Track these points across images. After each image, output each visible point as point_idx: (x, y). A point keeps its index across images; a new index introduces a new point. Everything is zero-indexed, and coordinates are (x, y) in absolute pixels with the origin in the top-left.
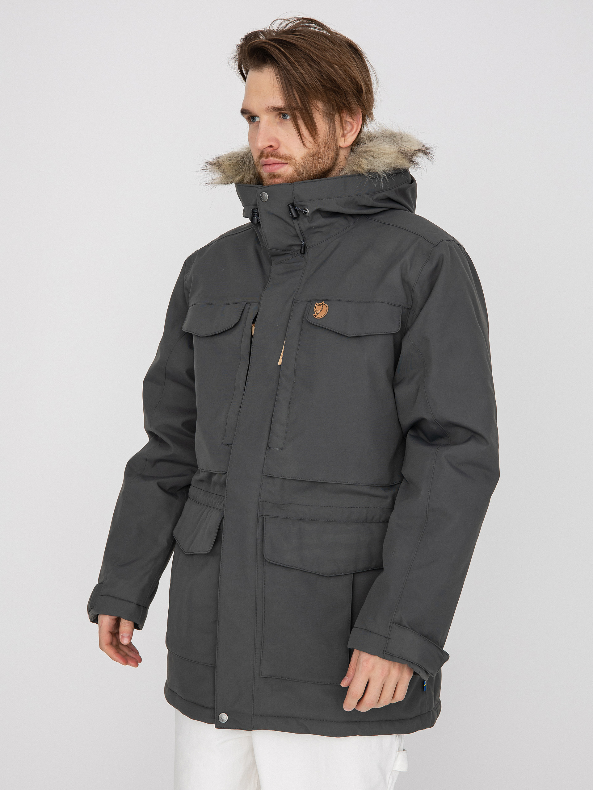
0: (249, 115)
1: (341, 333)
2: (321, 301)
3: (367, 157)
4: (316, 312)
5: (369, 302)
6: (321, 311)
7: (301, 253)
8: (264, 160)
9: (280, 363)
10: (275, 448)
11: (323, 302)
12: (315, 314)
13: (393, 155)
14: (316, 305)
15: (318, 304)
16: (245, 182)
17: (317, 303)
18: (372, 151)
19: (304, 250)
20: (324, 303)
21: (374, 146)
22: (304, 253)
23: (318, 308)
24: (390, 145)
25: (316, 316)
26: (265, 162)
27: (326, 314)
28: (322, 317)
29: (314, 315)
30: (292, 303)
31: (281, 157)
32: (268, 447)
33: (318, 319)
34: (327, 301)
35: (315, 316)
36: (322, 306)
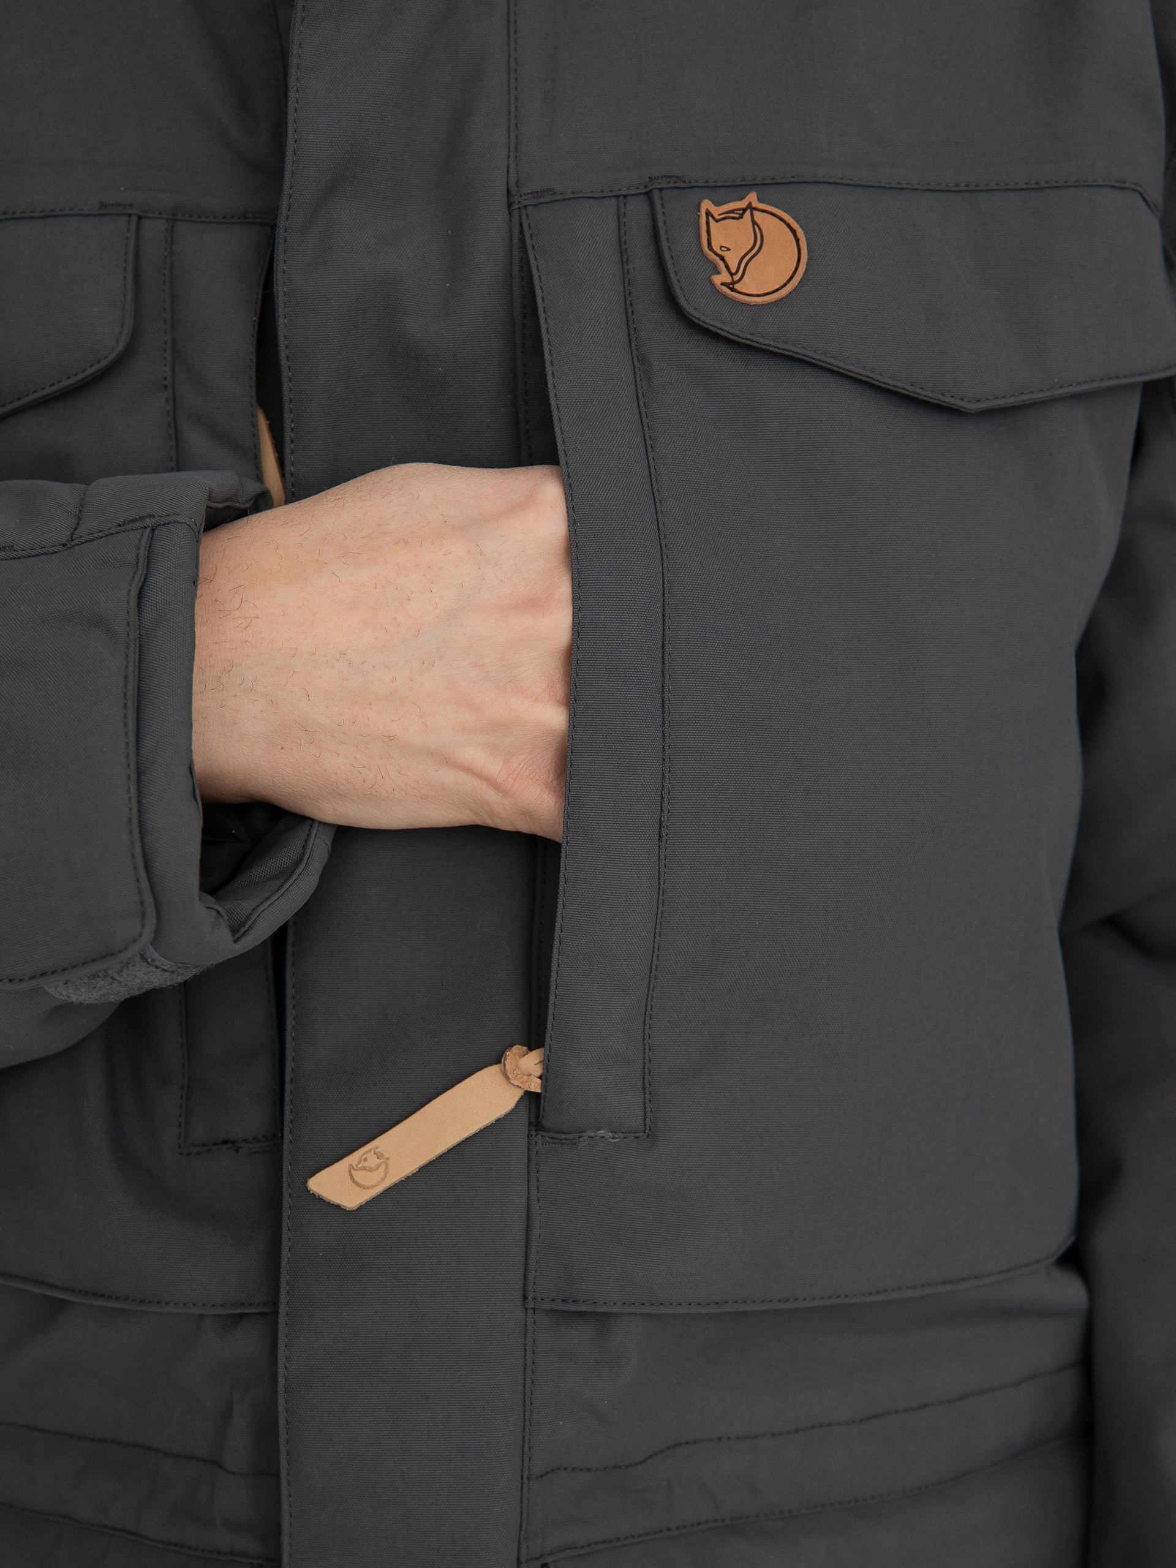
2: (738, 188)
4: (722, 259)
6: (753, 254)
10: (590, 1134)
11: (752, 198)
12: (725, 277)
14: (708, 214)
15: (716, 211)
17: (706, 205)
20: (760, 200)
23: (726, 234)
25: (733, 290)
27: (798, 273)
28: (780, 295)
29: (717, 280)
30: (510, 213)
33: (756, 306)
35: (725, 289)
36: (755, 222)
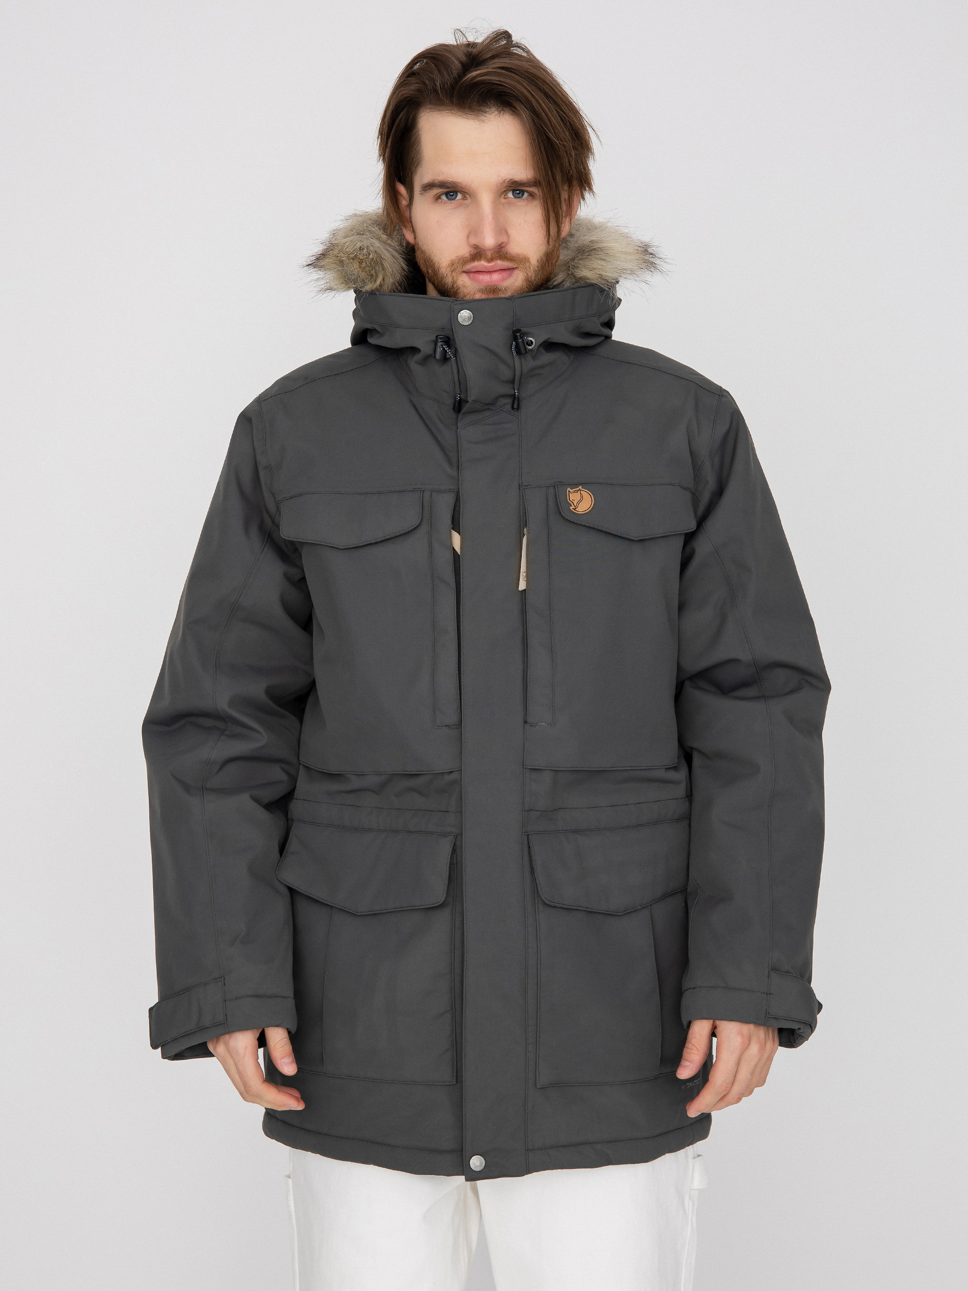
0: (448, 190)
1: (622, 536)
2: (577, 485)
4: (572, 502)
6: (581, 501)
7: (513, 408)
8: (483, 265)
10: (540, 724)
11: (580, 487)
12: (573, 507)
14: (569, 491)
15: (571, 491)
16: (385, 288)
17: (569, 489)
19: (516, 403)
20: (582, 488)
22: (518, 408)
23: (573, 496)
25: (575, 510)
26: (486, 267)
27: (593, 506)
28: (588, 511)
29: (571, 508)
30: (520, 490)
31: (510, 258)
32: (526, 722)
33: (581, 514)
34: (586, 485)
35: (573, 510)
36: (581, 493)
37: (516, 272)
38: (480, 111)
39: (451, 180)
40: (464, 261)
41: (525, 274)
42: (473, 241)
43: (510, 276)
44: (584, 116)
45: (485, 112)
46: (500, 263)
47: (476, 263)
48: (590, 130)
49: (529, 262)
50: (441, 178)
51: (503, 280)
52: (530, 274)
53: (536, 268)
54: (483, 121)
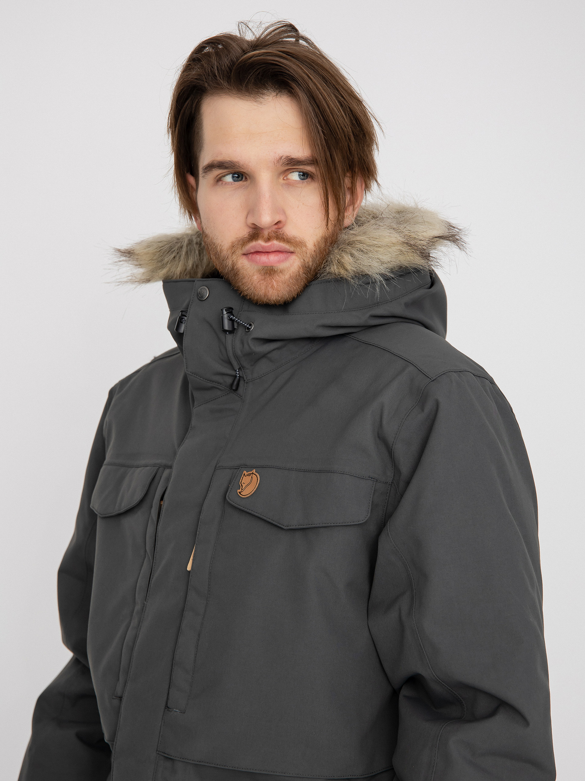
1: (274, 523)
3: (354, 252)
4: (242, 485)
5: (320, 471)
6: (248, 485)
7: (232, 388)
8: (261, 245)
9: (189, 568)
10: (175, 710)
11: (254, 471)
12: (240, 490)
13: (395, 248)
14: (244, 474)
15: (246, 473)
18: (360, 242)
19: (235, 383)
21: (365, 233)
22: (237, 390)
23: (245, 480)
24: (389, 231)
25: (240, 494)
26: (263, 247)
27: (254, 491)
28: (249, 495)
29: (238, 491)
30: (215, 470)
31: (287, 240)
32: (167, 707)
33: (243, 498)
34: (260, 468)
35: (239, 493)
36: (252, 477)
37: (293, 257)
38: (258, 93)
39: (229, 159)
40: (244, 242)
41: (302, 261)
42: (251, 221)
43: (286, 259)
44: (367, 107)
45: (263, 94)
46: (276, 244)
47: (253, 243)
48: (373, 120)
49: (306, 246)
50: (220, 158)
51: (279, 262)
52: (307, 260)
53: (313, 253)
54: (261, 103)
